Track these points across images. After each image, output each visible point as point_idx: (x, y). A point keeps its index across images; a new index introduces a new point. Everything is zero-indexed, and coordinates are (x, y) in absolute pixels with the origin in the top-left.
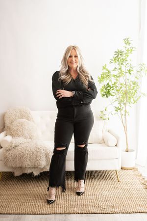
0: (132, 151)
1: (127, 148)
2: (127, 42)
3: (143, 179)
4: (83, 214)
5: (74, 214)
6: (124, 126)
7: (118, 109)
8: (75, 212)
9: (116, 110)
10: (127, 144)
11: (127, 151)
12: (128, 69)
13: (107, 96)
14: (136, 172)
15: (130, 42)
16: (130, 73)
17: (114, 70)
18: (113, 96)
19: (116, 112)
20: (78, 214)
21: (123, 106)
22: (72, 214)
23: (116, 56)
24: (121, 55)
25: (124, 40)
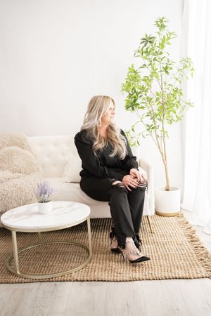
0: (175, 189)
1: (168, 185)
2: (161, 24)
3: (190, 228)
4: (83, 281)
5: (70, 281)
6: (162, 154)
7: (150, 128)
8: (72, 279)
9: (148, 130)
10: (167, 180)
11: (168, 190)
12: (165, 66)
13: (133, 109)
14: (181, 220)
15: (165, 24)
16: (167, 72)
17: (141, 67)
18: (143, 108)
19: (148, 133)
20: (77, 281)
21: (159, 123)
22: (67, 281)
23: (143, 44)
24: (150, 42)
25: (157, 22)
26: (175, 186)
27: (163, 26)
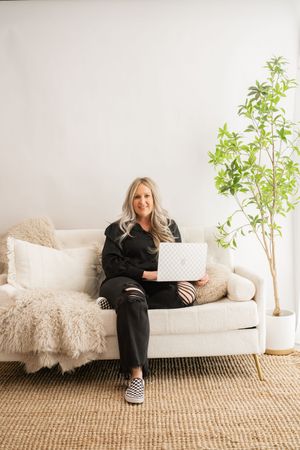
0: (288, 314)
1: (277, 307)
2: (275, 67)
6: (270, 260)
7: (255, 221)
9: (252, 224)
10: (276, 299)
11: (277, 315)
12: (280, 129)
13: (232, 192)
14: (299, 360)
15: (282, 67)
16: (284, 138)
17: (247, 130)
18: (245, 190)
19: (251, 228)
21: (267, 213)
23: (254, 96)
24: (264, 93)
25: (269, 63)
26: (287, 309)
27: (279, 70)
